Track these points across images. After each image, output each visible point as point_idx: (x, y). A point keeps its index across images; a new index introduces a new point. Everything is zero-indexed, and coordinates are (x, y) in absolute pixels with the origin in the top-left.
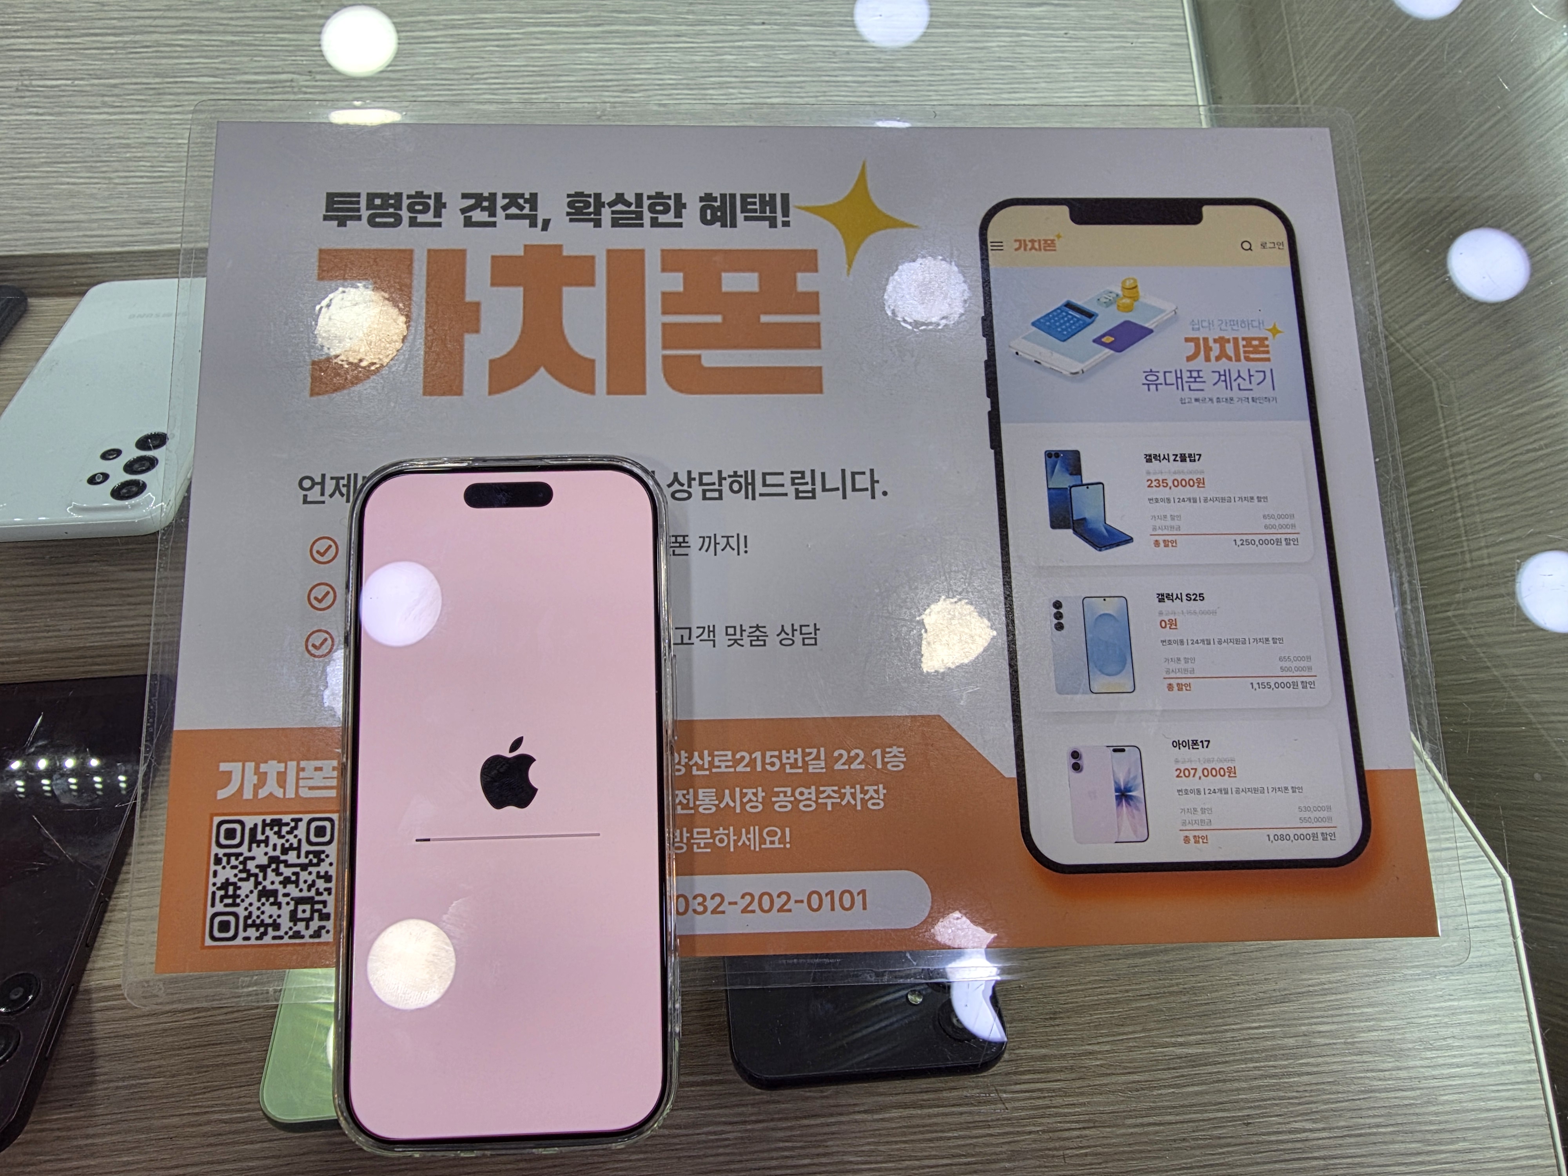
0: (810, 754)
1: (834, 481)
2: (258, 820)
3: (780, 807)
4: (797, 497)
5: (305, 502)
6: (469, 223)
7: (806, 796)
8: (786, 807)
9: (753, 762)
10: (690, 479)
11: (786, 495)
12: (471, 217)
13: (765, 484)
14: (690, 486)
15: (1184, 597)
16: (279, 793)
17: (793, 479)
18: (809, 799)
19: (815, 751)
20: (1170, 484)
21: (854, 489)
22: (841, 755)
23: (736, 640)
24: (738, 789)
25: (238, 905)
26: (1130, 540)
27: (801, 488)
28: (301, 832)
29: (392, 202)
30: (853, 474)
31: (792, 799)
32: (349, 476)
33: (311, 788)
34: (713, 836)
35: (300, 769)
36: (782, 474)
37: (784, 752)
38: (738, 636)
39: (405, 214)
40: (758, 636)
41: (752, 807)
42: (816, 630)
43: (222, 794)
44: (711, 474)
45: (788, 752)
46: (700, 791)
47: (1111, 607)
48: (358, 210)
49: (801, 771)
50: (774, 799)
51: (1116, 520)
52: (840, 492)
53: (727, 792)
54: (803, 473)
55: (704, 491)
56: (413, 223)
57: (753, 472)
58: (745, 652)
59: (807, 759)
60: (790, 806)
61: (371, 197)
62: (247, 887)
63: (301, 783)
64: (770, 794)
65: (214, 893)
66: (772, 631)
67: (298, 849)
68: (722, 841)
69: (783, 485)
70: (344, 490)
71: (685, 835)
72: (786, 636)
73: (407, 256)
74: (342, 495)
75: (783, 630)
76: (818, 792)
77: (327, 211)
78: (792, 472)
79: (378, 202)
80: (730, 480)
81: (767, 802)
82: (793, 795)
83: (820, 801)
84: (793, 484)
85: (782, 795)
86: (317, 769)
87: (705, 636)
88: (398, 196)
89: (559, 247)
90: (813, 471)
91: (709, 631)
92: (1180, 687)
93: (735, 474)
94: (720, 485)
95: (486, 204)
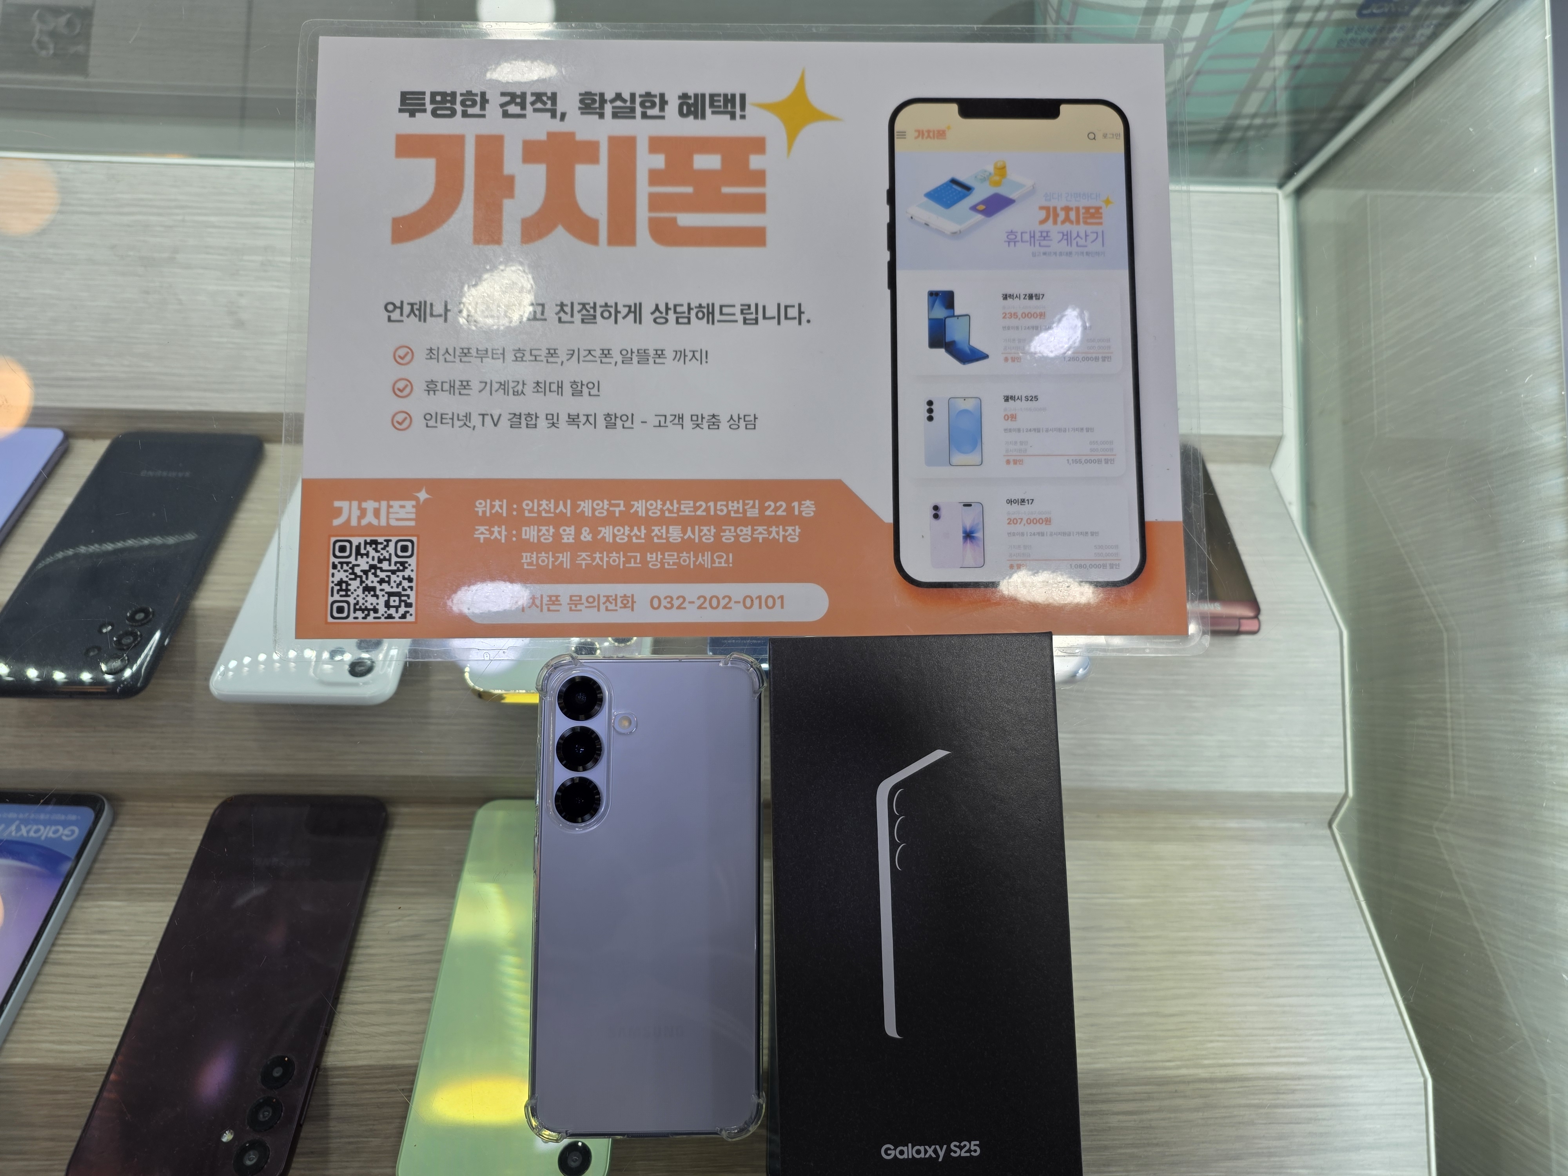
0: (748, 504)
1: (772, 311)
2: (361, 540)
3: (726, 539)
4: (745, 323)
5: (389, 320)
6: (506, 115)
7: (745, 532)
8: (730, 539)
9: (707, 509)
10: (667, 309)
11: (736, 321)
12: (507, 110)
13: (721, 313)
14: (667, 313)
15: (1023, 398)
16: (375, 522)
17: (742, 311)
18: (747, 535)
19: (751, 502)
20: (1020, 316)
21: (786, 318)
22: (770, 506)
23: (698, 425)
24: (697, 527)
25: (349, 596)
26: (985, 357)
27: (748, 317)
28: (391, 548)
29: (449, 98)
30: (786, 307)
31: (735, 534)
32: (420, 303)
33: (397, 519)
34: (679, 558)
35: (389, 507)
36: (734, 306)
37: (730, 502)
38: (700, 421)
39: (459, 108)
40: (714, 421)
41: (706, 539)
42: (755, 418)
43: (337, 522)
44: (682, 305)
45: (733, 502)
46: (671, 528)
47: (969, 405)
48: (424, 104)
49: (741, 515)
50: (722, 534)
51: (977, 342)
52: (776, 320)
53: (689, 528)
54: (749, 306)
55: (677, 318)
56: (465, 114)
57: (713, 305)
58: (705, 432)
59: (746, 507)
60: (733, 539)
61: (433, 95)
62: (355, 584)
63: (391, 516)
64: (719, 530)
65: (332, 588)
66: (724, 419)
67: (389, 560)
68: (685, 561)
69: (734, 314)
70: (417, 312)
71: (660, 556)
72: (734, 422)
73: (460, 140)
74: (415, 315)
75: (732, 418)
76: (753, 530)
77: (401, 106)
78: (742, 305)
79: (438, 98)
80: (695, 310)
81: (717, 536)
82: (735, 531)
83: (754, 536)
84: (742, 313)
85: (727, 531)
86: (402, 507)
87: (676, 421)
88: (453, 94)
89: (572, 135)
90: (757, 305)
91: (679, 418)
92: (1015, 462)
93: (700, 306)
94: (689, 313)
95: (518, 100)
